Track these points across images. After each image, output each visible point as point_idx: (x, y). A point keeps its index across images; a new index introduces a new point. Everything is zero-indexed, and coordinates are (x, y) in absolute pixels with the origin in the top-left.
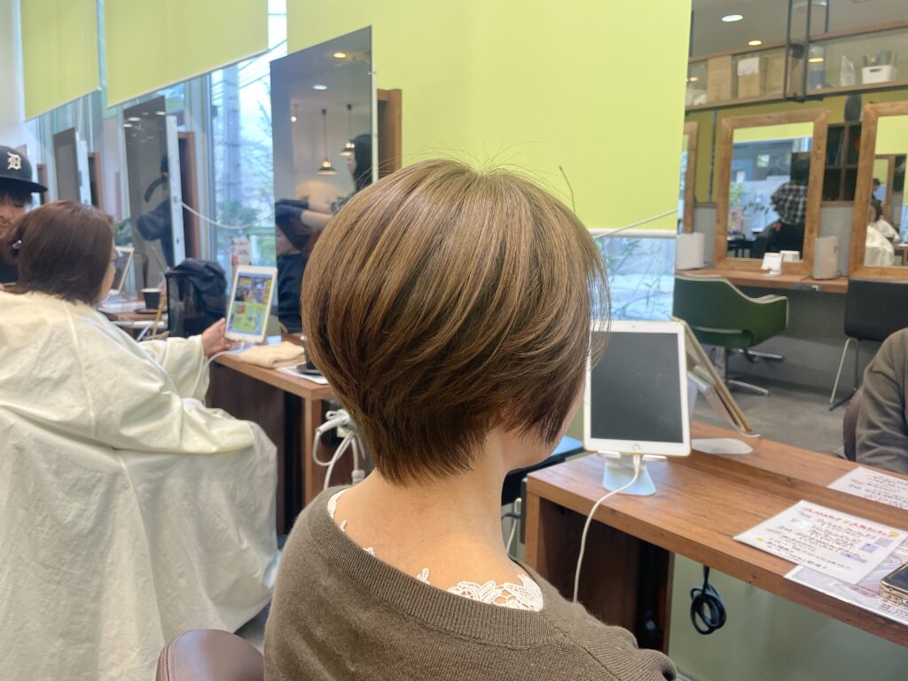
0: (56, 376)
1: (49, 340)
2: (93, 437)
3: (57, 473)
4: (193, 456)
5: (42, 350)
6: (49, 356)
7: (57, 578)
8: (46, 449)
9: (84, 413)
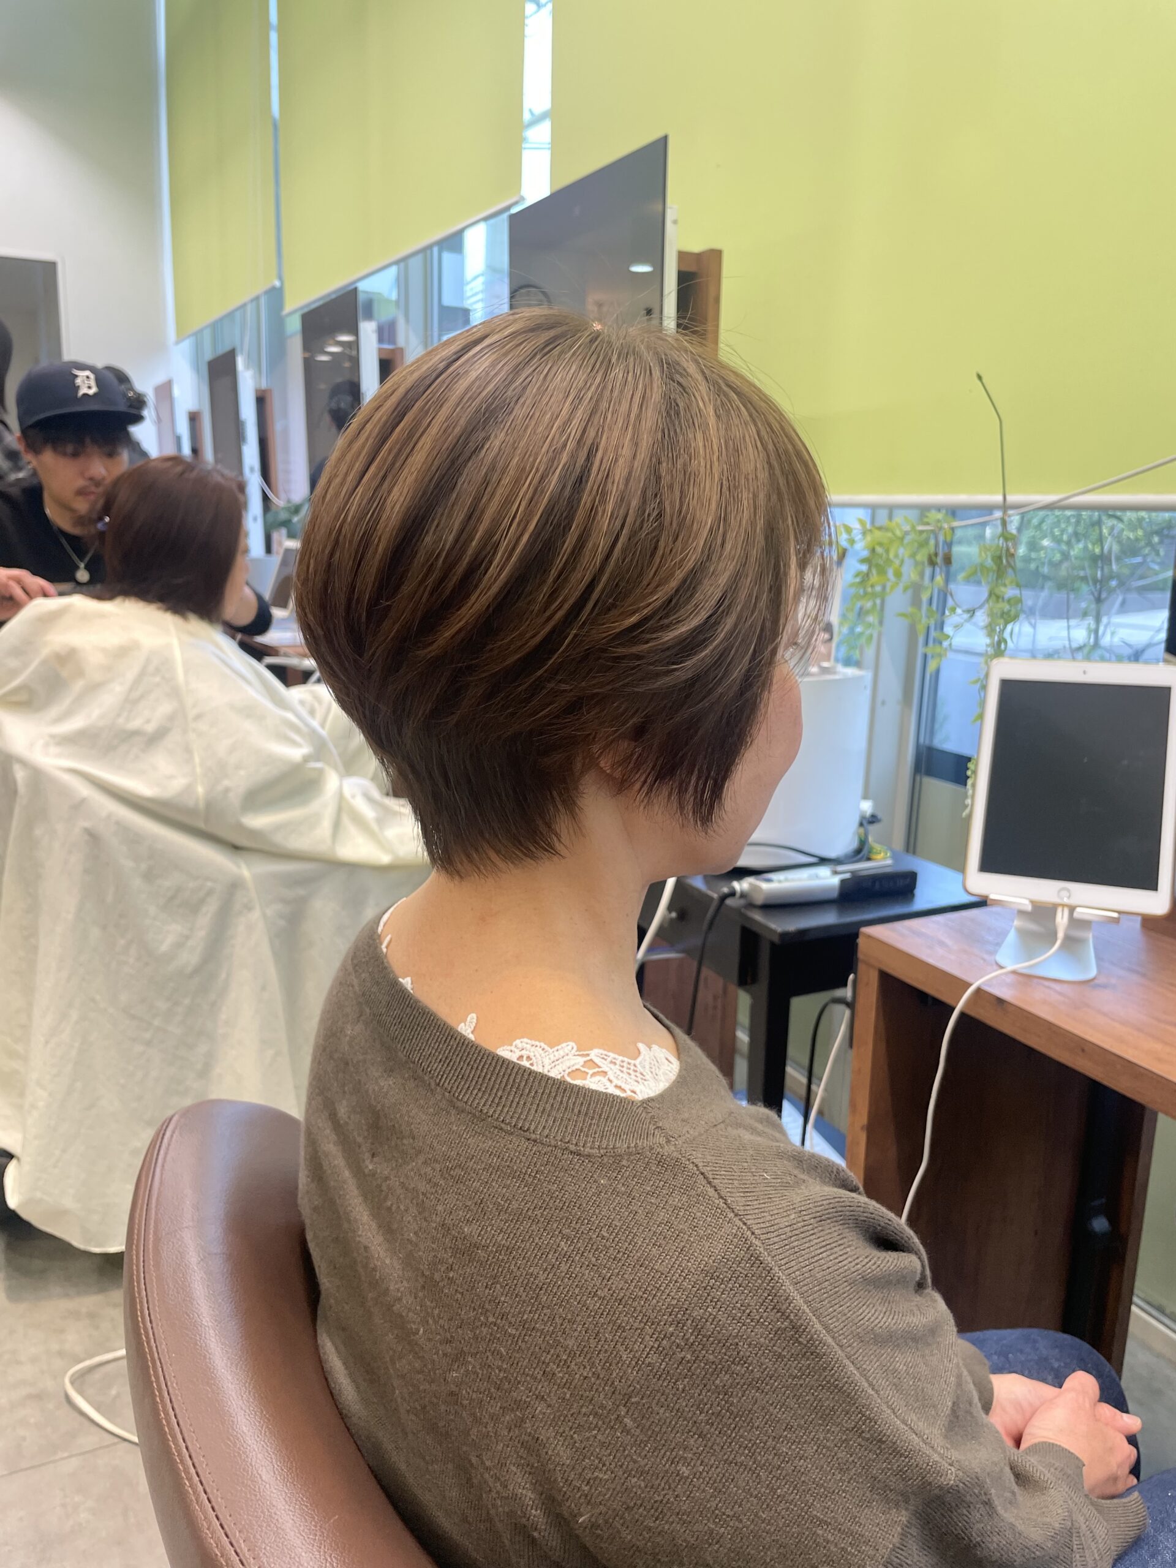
0: (150, 728)
1: (142, 673)
2: (201, 825)
3: (149, 876)
4: (353, 868)
5: (131, 689)
6: (142, 697)
7: (147, 1035)
8: (133, 838)
9: (189, 789)
